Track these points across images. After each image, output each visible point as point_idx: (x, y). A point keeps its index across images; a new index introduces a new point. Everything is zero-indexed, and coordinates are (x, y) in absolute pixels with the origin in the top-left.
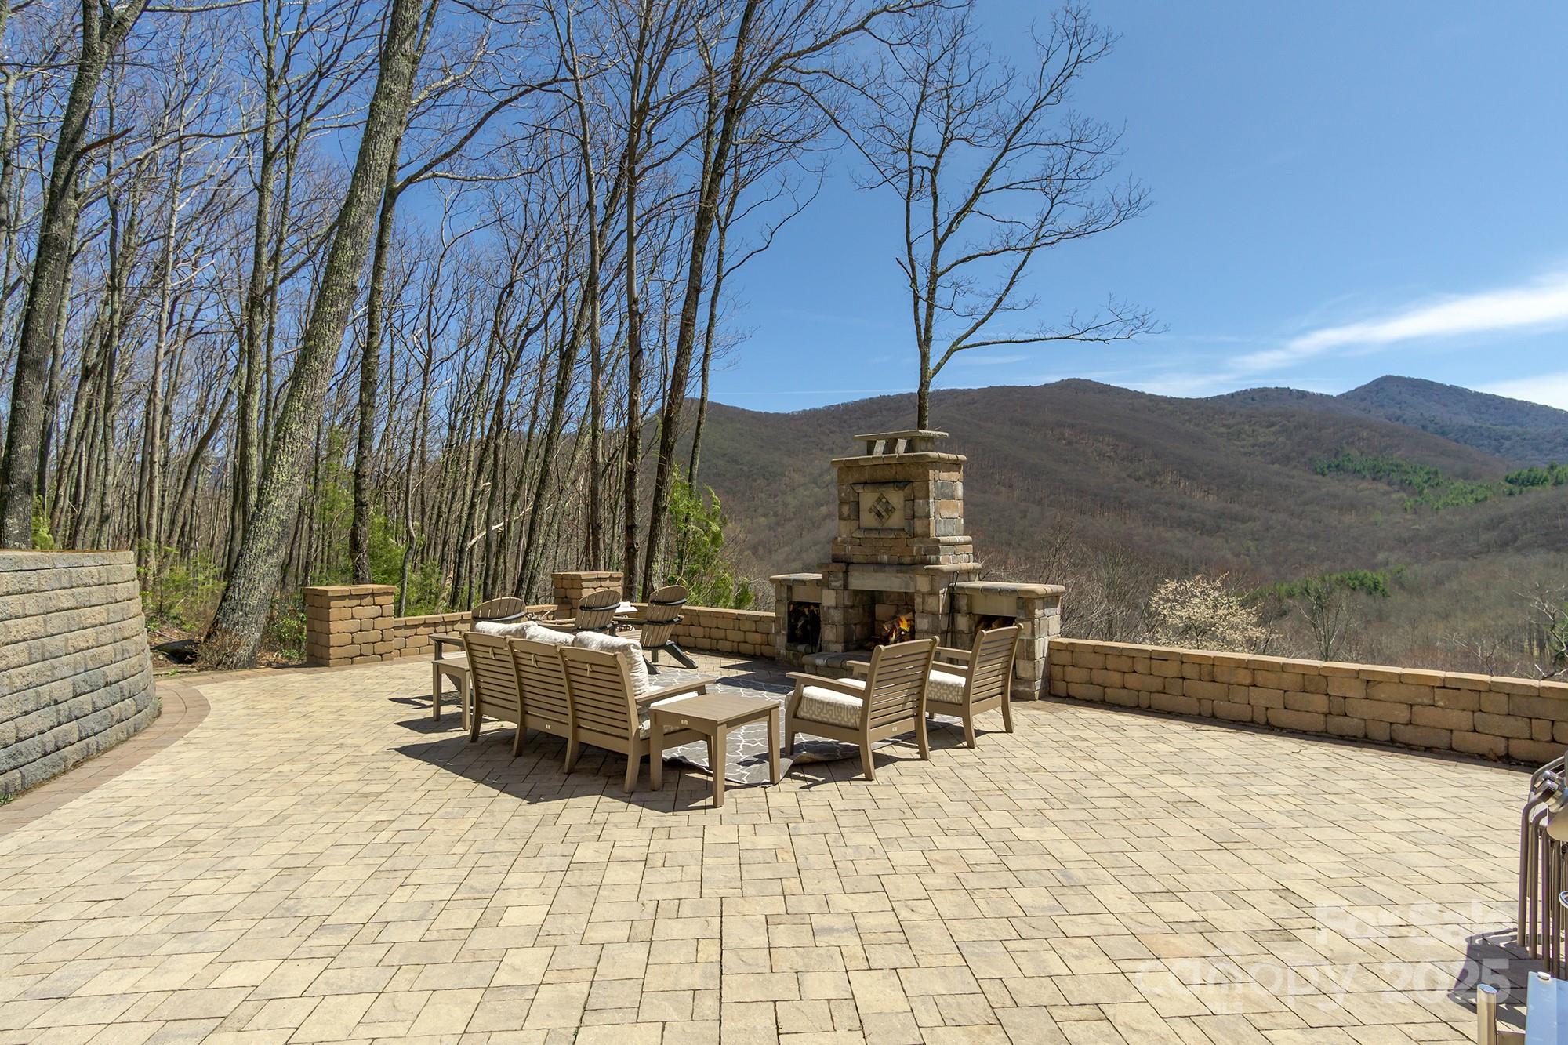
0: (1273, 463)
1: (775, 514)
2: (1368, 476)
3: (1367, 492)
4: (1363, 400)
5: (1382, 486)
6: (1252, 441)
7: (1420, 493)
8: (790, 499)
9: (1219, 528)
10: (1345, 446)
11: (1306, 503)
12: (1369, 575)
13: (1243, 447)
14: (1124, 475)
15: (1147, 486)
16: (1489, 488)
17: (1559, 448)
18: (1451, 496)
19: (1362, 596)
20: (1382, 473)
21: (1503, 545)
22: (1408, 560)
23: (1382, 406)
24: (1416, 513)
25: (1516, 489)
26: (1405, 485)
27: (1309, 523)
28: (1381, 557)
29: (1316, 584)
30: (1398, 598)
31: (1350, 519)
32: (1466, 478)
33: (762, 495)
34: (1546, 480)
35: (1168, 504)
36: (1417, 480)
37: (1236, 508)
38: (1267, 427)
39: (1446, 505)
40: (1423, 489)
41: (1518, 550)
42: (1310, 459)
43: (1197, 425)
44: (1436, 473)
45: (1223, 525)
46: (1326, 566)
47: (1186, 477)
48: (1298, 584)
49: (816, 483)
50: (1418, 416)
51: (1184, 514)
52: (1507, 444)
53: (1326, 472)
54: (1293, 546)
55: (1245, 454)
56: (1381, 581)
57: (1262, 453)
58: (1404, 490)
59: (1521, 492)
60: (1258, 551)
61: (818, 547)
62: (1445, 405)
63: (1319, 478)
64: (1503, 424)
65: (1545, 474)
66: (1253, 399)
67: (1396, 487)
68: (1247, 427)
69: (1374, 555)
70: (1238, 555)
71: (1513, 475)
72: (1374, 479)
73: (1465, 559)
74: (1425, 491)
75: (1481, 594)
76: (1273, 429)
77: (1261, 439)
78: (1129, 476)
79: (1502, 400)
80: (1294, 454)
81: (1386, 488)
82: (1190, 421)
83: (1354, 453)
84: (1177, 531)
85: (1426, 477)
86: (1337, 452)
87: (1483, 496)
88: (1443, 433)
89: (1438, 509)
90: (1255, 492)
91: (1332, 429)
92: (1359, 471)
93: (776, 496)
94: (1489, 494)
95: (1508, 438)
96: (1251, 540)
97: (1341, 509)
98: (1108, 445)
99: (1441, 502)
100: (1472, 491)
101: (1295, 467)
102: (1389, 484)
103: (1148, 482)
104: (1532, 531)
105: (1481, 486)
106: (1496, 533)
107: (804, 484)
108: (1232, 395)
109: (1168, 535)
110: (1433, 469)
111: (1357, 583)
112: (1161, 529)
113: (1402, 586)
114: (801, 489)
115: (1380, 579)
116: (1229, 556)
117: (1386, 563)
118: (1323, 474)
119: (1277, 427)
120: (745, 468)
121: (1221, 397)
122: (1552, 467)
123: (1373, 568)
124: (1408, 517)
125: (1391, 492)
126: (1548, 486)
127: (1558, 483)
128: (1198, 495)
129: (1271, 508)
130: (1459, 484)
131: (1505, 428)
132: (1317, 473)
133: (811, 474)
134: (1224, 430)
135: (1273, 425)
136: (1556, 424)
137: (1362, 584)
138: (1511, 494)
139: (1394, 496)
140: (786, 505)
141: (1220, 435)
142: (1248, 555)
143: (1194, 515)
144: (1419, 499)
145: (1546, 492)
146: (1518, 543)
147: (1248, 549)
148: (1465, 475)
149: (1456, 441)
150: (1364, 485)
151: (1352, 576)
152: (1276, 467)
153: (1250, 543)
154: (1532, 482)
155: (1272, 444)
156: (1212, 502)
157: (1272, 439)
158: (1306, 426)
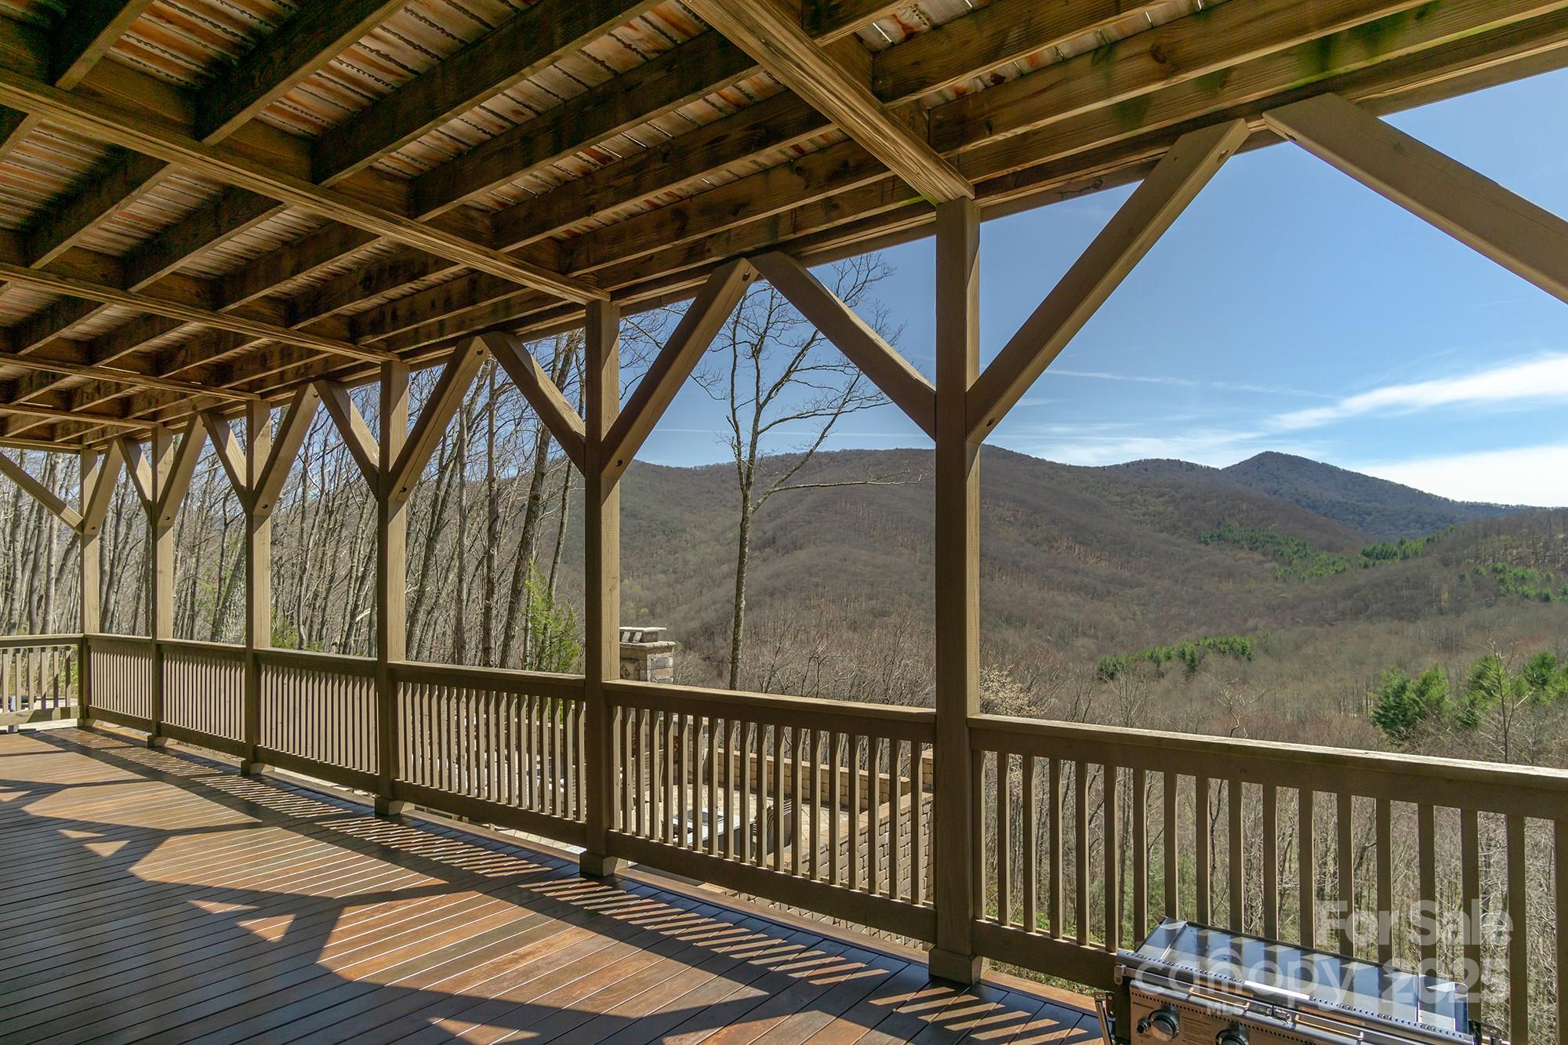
0: (1162, 532)
1: (675, 572)
2: (1246, 546)
3: (1243, 562)
4: (1245, 474)
5: (1257, 556)
6: (1144, 510)
7: (1290, 563)
8: (690, 556)
9: (1109, 592)
10: (1226, 517)
11: (1188, 571)
12: (1238, 640)
13: (1135, 515)
14: (1022, 539)
15: (1045, 551)
16: (1349, 560)
17: (1412, 524)
18: (1316, 567)
19: (1230, 661)
20: (1258, 544)
21: (1356, 614)
22: (1275, 626)
23: (1262, 480)
24: (1285, 581)
25: (1371, 563)
26: (1278, 556)
27: (1190, 590)
28: (1251, 623)
29: (1189, 648)
30: (1261, 661)
31: (1228, 586)
32: (1329, 551)
33: (661, 552)
34: (1395, 554)
35: (1063, 569)
36: (1288, 551)
37: (1126, 574)
38: (1158, 497)
39: (1311, 575)
40: (1293, 559)
41: (1369, 618)
42: (1196, 529)
43: (1094, 493)
44: (1305, 545)
45: (1112, 590)
46: (1203, 630)
47: (1081, 543)
48: (1175, 648)
49: (717, 540)
50: (1293, 491)
51: (1077, 579)
52: (1369, 519)
53: (1209, 541)
54: (1174, 611)
55: (1137, 522)
56: (1249, 646)
57: (1152, 521)
58: (1277, 560)
59: (1374, 565)
60: (1143, 614)
61: (718, 606)
62: (1317, 481)
63: (1202, 546)
64: (1366, 501)
65: (1395, 549)
66: (1146, 470)
67: (1270, 557)
68: (1139, 497)
69: (1245, 620)
70: (1124, 620)
71: (1369, 549)
72: (1251, 549)
73: (1321, 626)
74: (1295, 562)
75: (1329, 658)
76: (1162, 499)
77: (1151, 508)
78: (1028, 541)
79: (1366, 478)
80: (1181, 524)
81: (1262, 558)
82: (1087, 489)
83: (1235, 524)
84: (1069, 596)
85: (1296, 549)
86: (1219, 523)
87: (1342, 567)
88: (1314, 508)
89: (1304, 578)
90: (1144, 559)
91: (1215, 502)
92: (1238, 542)
93: (676, 553)
94: (1347, 566)
95: (1370, 514)
96: (1138, 605)
97: (1220, 577)
98: (1008, 510)
99: (1308, 572)
100: (1334, 563)
101: (1181, 536)
102: (1264, 554)
103: (1045, 547)
104: (1381, 601)
105: (1342, 558)
106: (1350, 602)
107: (705, 542)
108: (1127, 465)
109: (1060, 599)
110: (1302, 542)
111: (1227, 647)
112: (1055, 593)
113: (1266, 651)
114: (703, 546)
115: (1248, 643)
116: (1116, 620)
117: (1256, 629)
118: (1206, 543)
119: (1166, 497)
120: (644, 524)
121: (1117, 466)
122: (1402, 543)
123: (1243, 634)
124: (1279, 585)
125: (1265, 562)
126: (1397, 560)
127: (1405, 557)
128: (1092, 560)
129: (1157, 574)
130: (1324, 556)
131: (1367, 504)
132: (1200, 543)
133: (712, 531)
134: (1118, 499)
135: (1163, 496)
136: (1411, 502)
137: (1232, 648)
138: (1366, 566)
139: (1268, 566)
140: (686, 562)
141: (1114, 503)
142: (1133, 619)
143: (1086, 580)
144: (1289, 569)
145: (1394, 566)
146: (1369, 612)
147: (1134, 614)
148: (1330, 548)
149: (1325, 515)
150: (1242, 554)
151: (1224, 640)
152: (1164, 535)
153: (1136, 608)
154: (1385, 555)
155: (1160, 513)
156: (1104, 568)
157: (1161, 509)
158: (1193, 498)
